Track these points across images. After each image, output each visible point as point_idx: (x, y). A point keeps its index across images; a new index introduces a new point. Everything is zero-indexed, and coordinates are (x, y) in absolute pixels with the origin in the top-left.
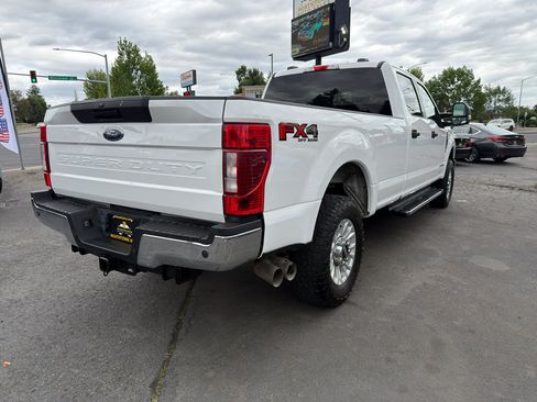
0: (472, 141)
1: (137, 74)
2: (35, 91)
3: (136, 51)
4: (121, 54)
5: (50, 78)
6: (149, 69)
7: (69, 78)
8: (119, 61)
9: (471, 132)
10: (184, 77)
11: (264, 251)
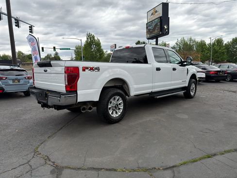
0: (229, 72)
1: (93, 47)
2: (57, 54)
3: (93, 37)
4: (87, 38)
5: (60, 49)
6: (98, 44)
7: (67, 49)
8: (87, 42)
9: (228, 68)
10: (111, 47)
11: (78, 101)
